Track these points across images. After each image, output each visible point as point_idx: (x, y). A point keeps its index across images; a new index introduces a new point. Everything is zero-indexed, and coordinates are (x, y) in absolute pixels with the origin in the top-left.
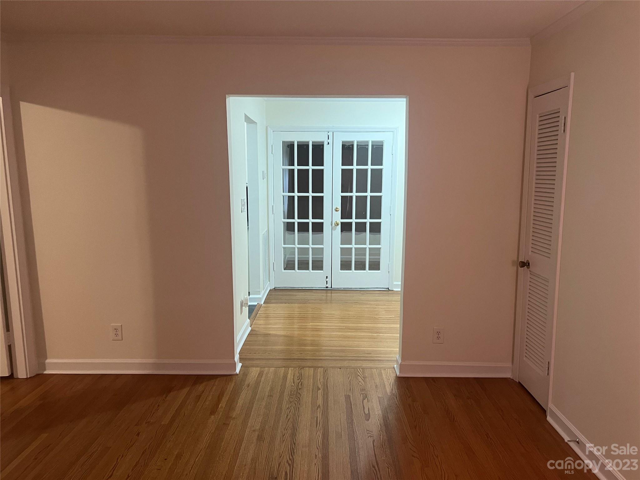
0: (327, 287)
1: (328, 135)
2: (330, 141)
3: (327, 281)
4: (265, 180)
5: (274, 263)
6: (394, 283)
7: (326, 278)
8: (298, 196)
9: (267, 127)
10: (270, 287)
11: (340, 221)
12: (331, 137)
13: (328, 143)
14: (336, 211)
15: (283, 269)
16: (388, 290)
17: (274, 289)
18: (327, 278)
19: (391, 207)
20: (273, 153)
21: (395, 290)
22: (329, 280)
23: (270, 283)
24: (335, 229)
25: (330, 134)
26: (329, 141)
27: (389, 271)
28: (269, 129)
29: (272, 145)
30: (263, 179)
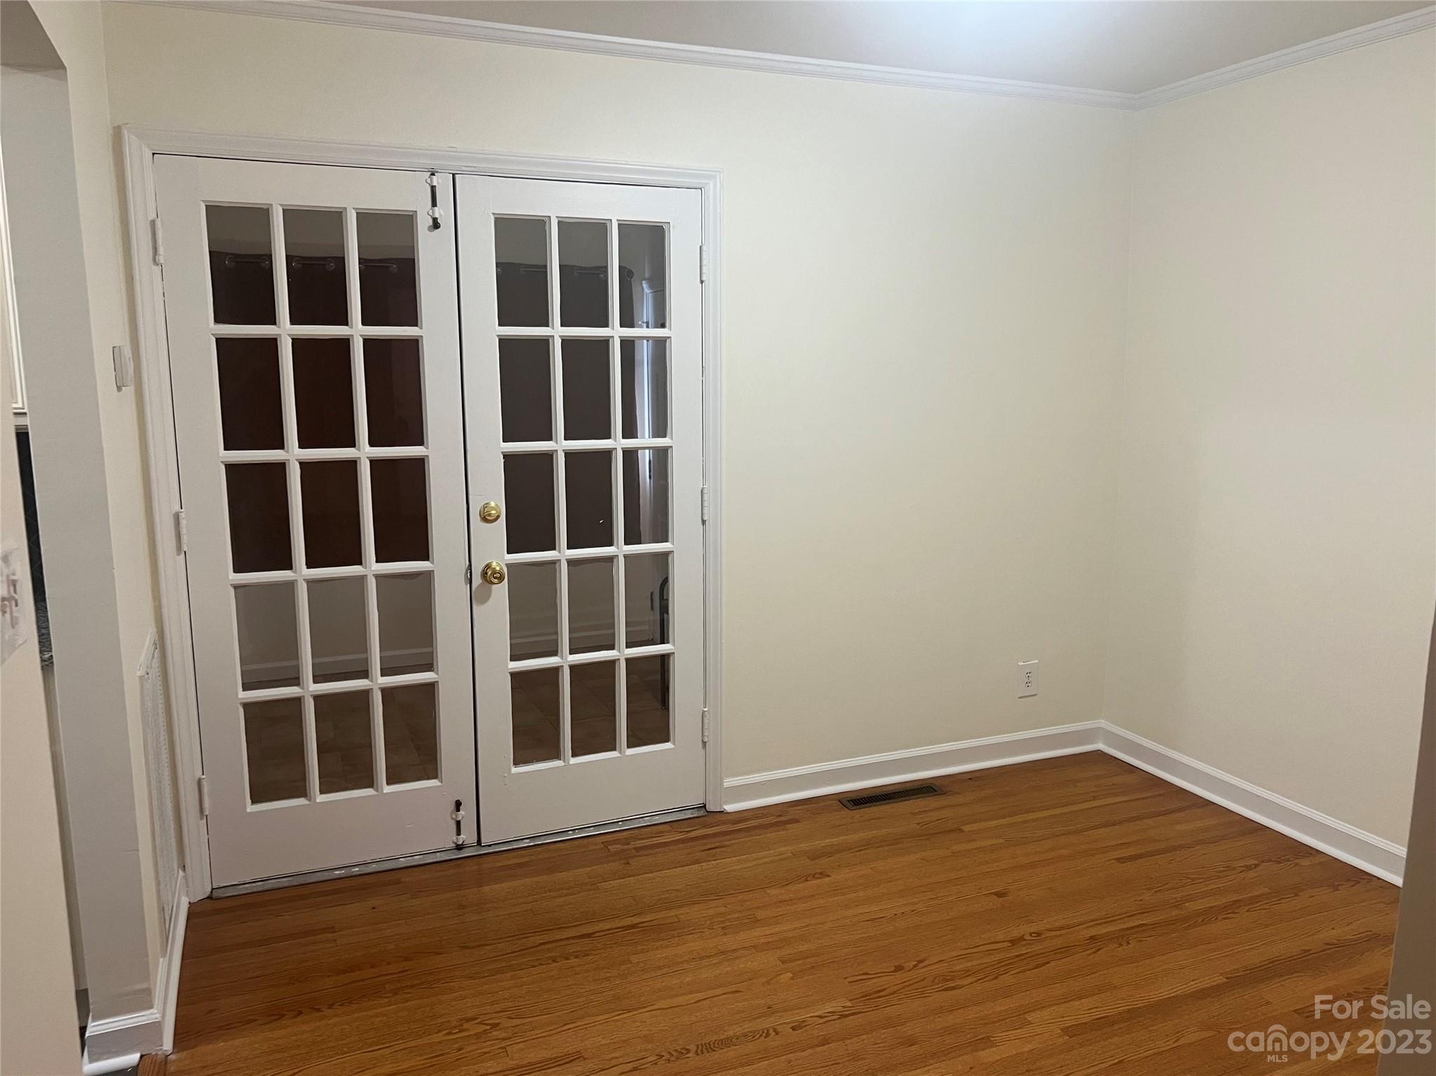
0: (459, 847)
1: (433, 188)
2: (443, 212)
3: (458, 823)
4: (129, 390)
5: (199, 782)
6: (726, 785)
7: (453, 806)
8: (300, 463)
9: (117, 134)
10: (187, 895)
11: (502, 559)
12: (444, 196)
13: (431, 222)
14: (485, 519)
15: (249, 801)
16: (702, 813)
17: (210, 897)
18: (458, 810)
19: (705, 491)
20: (161, 259)
21: (729, 808)
22: (467, 814)
23: (185, 877)
24: (485, 598)
25: (443, 183)
26: (438, 212)
27: (706, 740)
28: (129, 141)
29: (153, 223)
30: (119, 389)
